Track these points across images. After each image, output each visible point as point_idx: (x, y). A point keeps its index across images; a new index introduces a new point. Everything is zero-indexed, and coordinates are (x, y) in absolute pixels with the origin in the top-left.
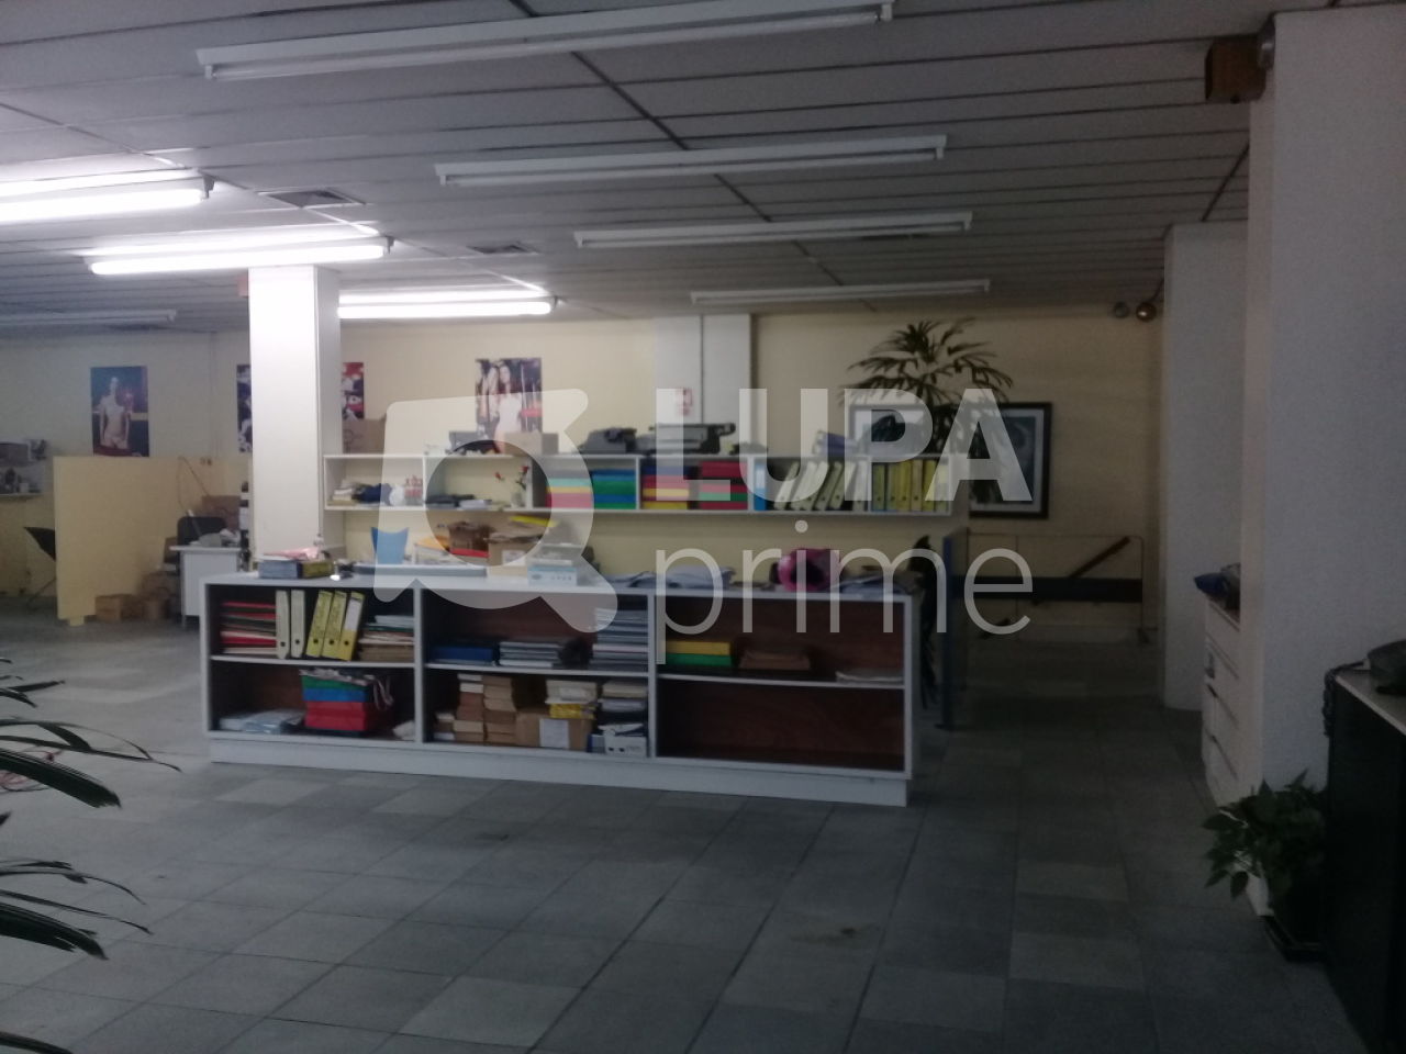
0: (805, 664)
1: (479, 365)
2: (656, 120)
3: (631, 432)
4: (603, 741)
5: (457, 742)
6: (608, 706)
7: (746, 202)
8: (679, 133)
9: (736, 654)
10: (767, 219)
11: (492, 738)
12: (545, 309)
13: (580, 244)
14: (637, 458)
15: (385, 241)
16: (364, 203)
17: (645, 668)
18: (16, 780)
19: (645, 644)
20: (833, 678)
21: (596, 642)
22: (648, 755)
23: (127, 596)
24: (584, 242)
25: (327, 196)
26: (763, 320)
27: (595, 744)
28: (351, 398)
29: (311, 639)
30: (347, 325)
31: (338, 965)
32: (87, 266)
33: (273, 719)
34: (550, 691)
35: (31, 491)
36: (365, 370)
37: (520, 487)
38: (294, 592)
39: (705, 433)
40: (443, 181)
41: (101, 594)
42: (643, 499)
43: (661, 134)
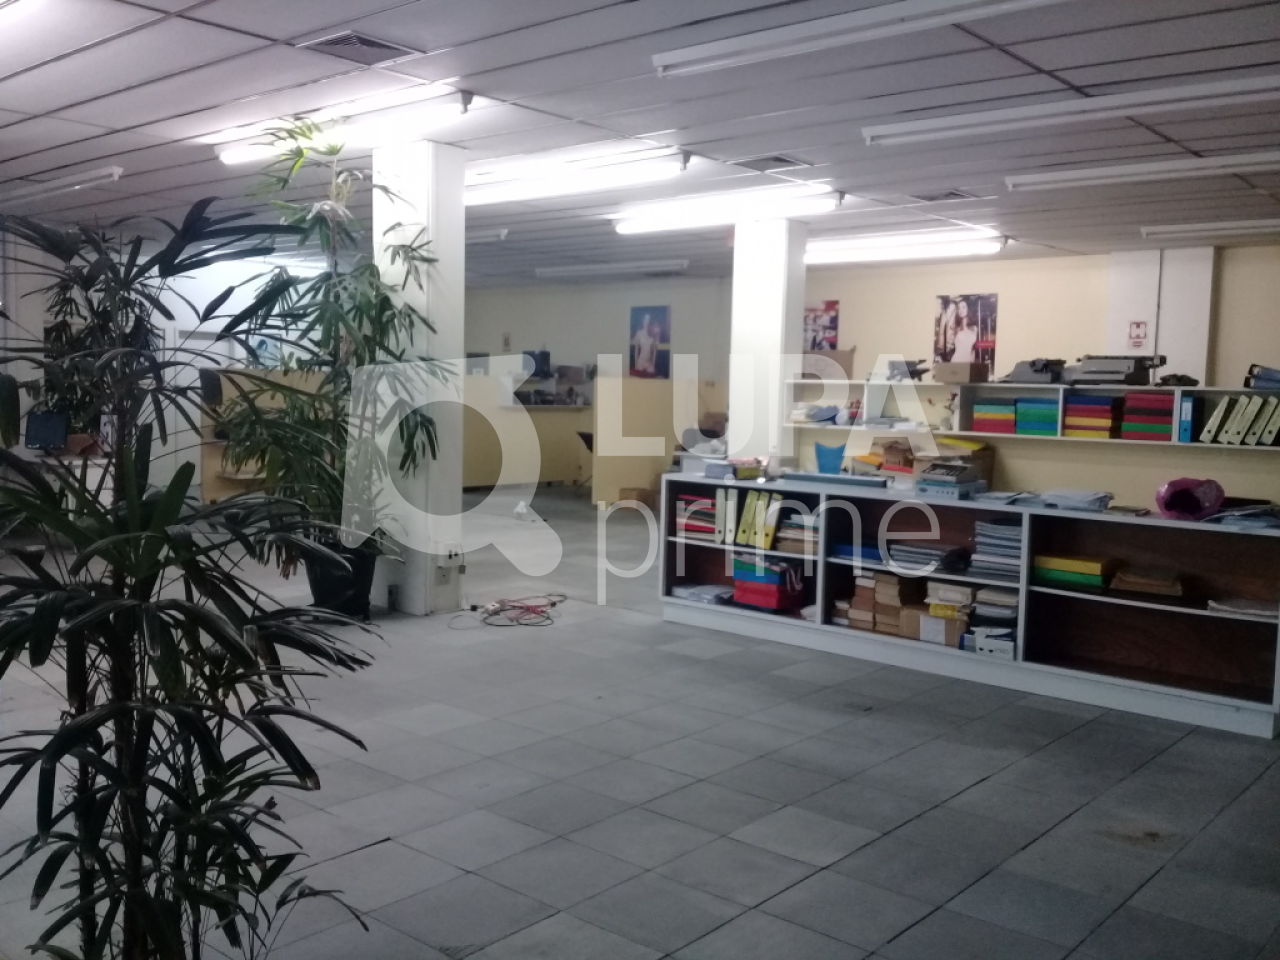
0: (1178, 590)
1: (940, 301)
2: (1050, 73)
3: (1060, 363)
4: (974, 640)
5: (850, 627)
6: (982, 610)
7: (1169, 140)
8: (1077, 83)
9: (1108, 575)
10: (1197, 154)
11: (880, 627)
12: (995, 248)
13: (1010, 188)
14: (1061, 387)
15: (837, 195)
16: (811, 164)
17: (1016, 579)
18: (527, 617)
19: (1018, 557)
20: (1204, 607)
21: (975, 552)
22: (1015, 657)
23: (643, 490)
24: (1014, 186)
25: (780, 161)
26: (1229, 253)
27: (966, 643)
28: (828, 331)
29: (740, 530)
30: (813, 271)
31: (701, 780)
32: (614, 227)
33: (709, 592)
34: (930, 592)
35: (585, 404)
36: (841, 307)
37: (950, 412)
38: (731, 491)
39: (1132, 364)
40: (868, 142)
41: (626, 486)
42: (1065, 427)
43: (1059, 85)
